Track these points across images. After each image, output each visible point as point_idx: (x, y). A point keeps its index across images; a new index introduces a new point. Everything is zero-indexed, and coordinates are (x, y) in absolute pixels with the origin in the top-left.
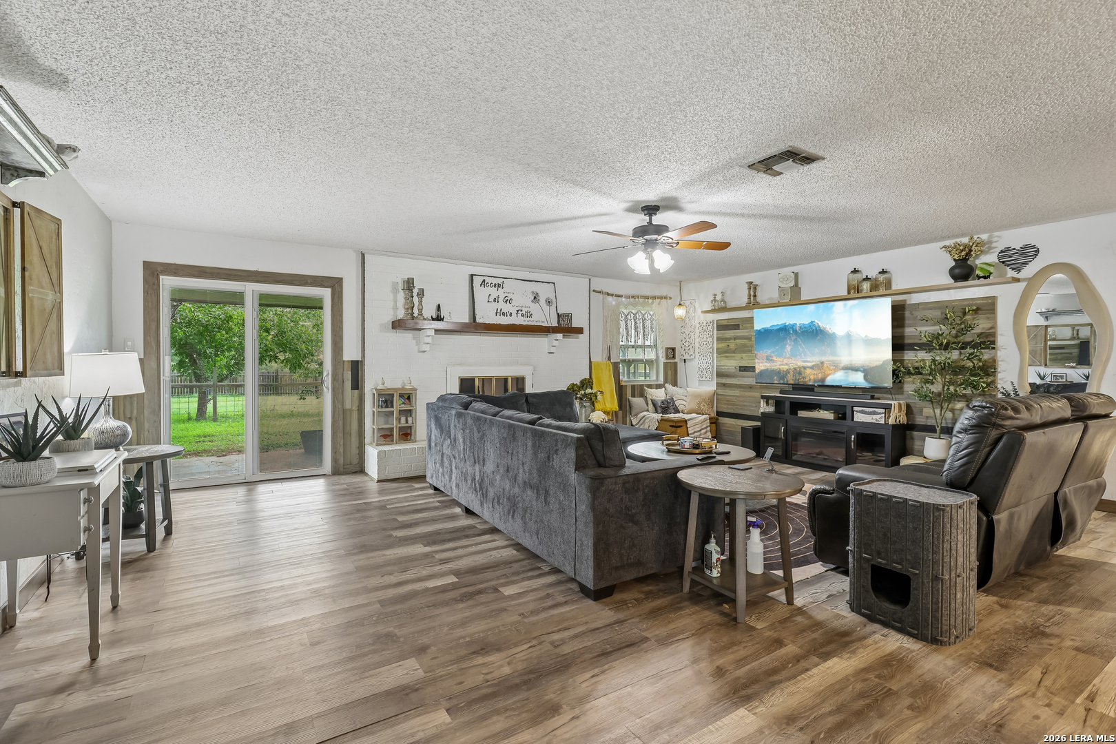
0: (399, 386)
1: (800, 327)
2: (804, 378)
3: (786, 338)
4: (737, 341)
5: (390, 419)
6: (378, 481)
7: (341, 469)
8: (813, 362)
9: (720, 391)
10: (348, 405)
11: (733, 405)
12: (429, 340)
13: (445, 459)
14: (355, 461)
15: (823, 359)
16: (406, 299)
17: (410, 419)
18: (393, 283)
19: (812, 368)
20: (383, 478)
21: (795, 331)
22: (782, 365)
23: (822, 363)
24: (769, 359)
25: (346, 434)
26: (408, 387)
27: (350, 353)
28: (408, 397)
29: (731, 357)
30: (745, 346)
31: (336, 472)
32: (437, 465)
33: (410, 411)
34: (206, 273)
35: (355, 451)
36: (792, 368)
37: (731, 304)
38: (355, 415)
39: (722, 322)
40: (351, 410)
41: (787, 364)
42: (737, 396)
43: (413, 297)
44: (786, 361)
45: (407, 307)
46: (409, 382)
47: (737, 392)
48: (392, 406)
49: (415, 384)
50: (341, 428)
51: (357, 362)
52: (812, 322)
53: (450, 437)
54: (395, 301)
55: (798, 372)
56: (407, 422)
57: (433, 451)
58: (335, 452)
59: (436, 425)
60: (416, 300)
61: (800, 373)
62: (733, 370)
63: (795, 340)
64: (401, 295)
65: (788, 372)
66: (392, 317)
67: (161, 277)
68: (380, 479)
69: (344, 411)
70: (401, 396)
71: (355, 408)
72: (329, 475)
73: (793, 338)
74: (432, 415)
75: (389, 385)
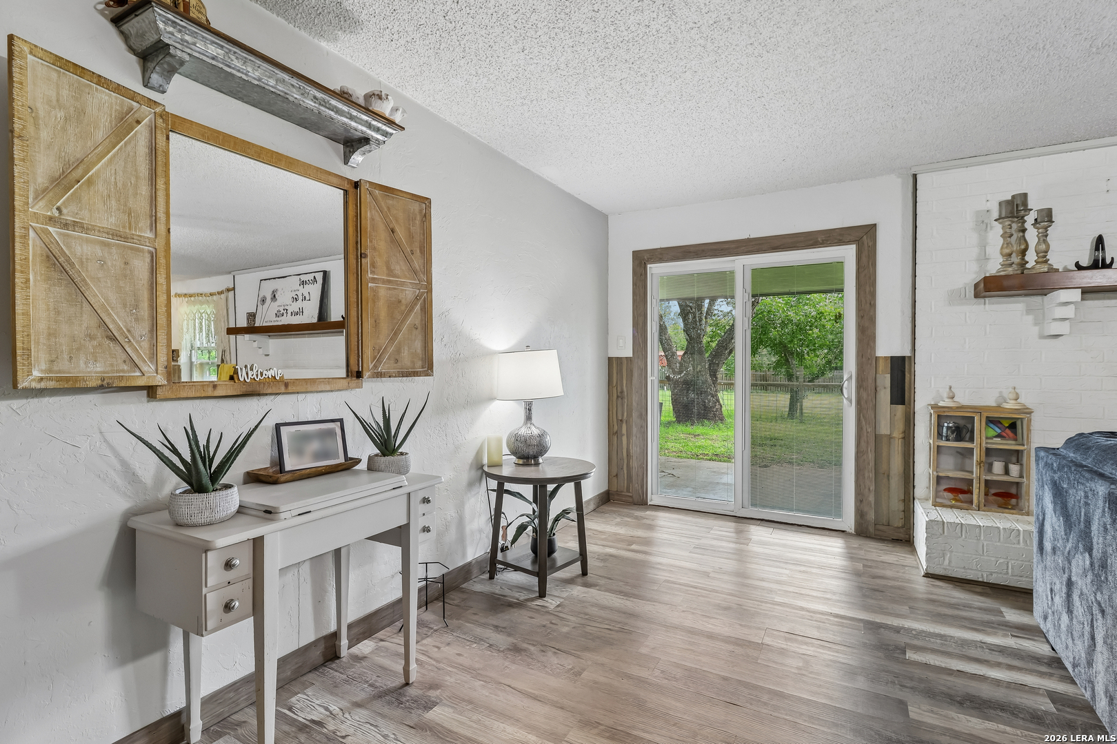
0: (991, 402)
5: (967, 461)
6: (927, 575)
7: (871, 529)
10: (884, 429)
12: (1069, 312)
13: (1076, 597)
14: (898, 522)
16: (1007, 236)
17: (1014, 469)
18: (978, 213)
20: (939, 571)
25: (881, 475)
26: (1011, 405)
27: (889, 344)
28: (1012, 425)
31: (863, 531)
32: (1058, 600)
33: (1017, 452)
34: (690, 252)
35: (896, 505)
38: (897, 446)
40: (890, 437)
43: (1024, 230)
45: (1007, 251)
46: (1013, 396)
48: (972, 440)
49: (1027, 400)
50: (872, 464)
51: (903, 359)
53: (1089, 550)
54: (983, 246)
56: (1007, 472)
57: (1049, 559)
58: (861, 501)
59: (1055, 503)
60: (1032, 235)
64: (996, 233)
66: (974, 276)
67: (649, 266)
68: (931, 571)
69: (877, 438)
70: (991, 421)
71: (897, 434)
72: (850, 534)
74: (1047, 478)
75: (965, 398)
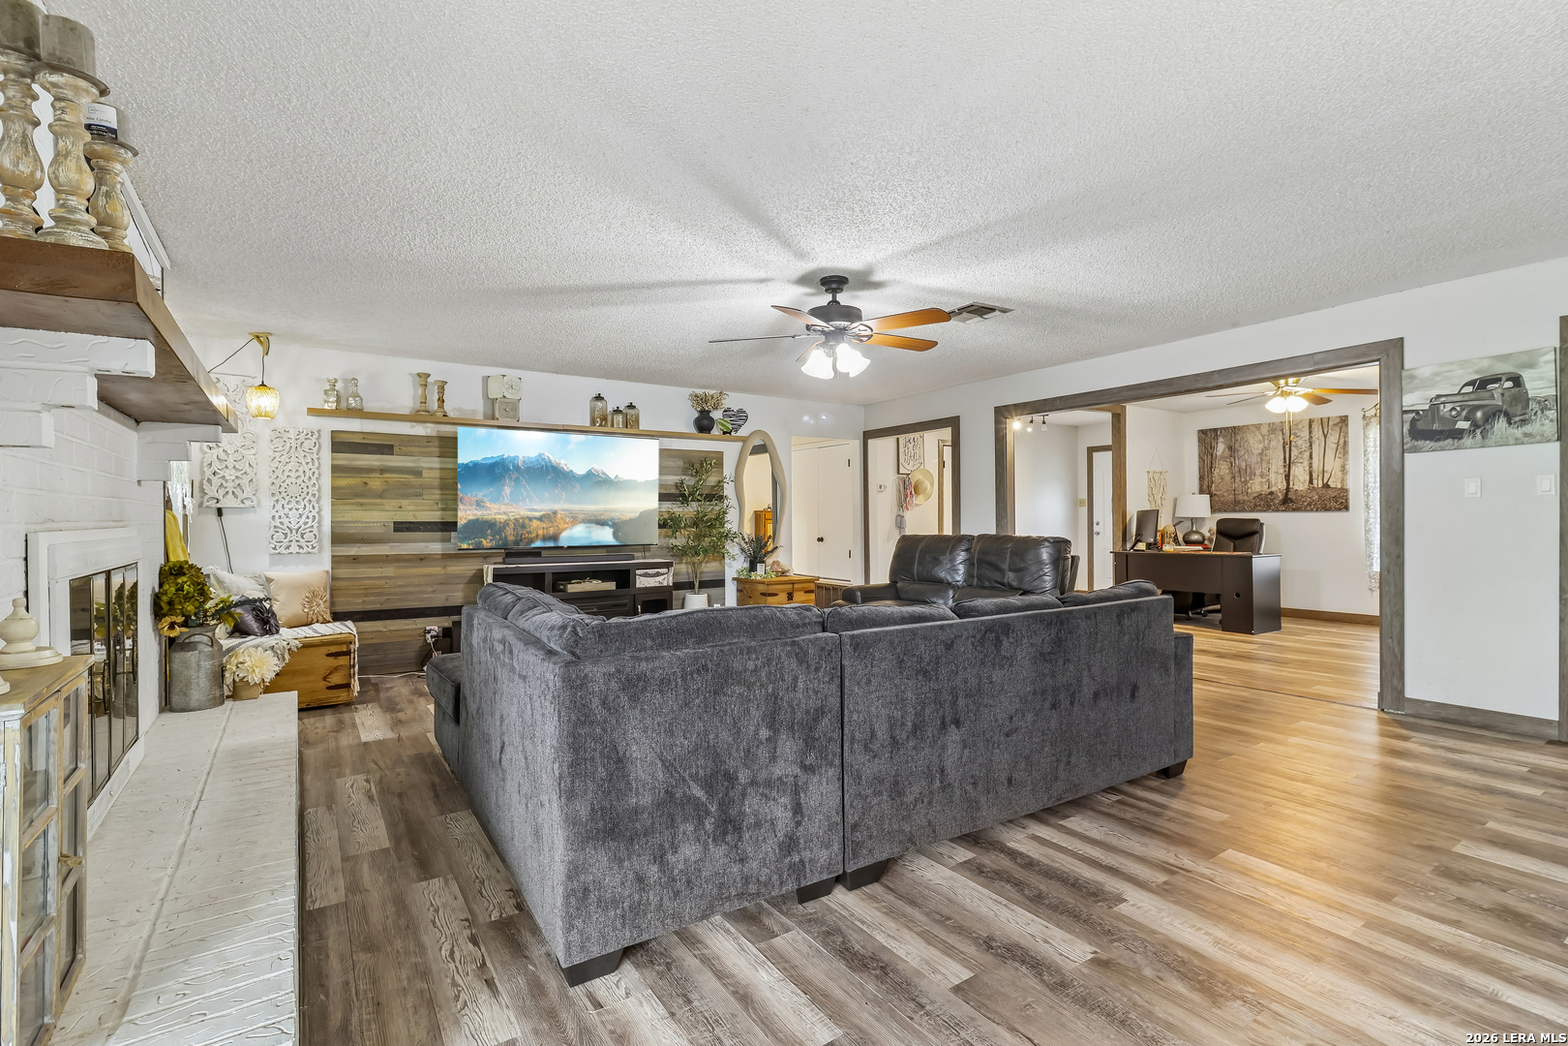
1: (524, 462)
2: (529, 533)
3: (504, 477)
4: (387, 475)
8: (541, 511)
9: (344, 572)
11: (379, 594)
15: (557, 507)
19: (540, 519)
21: (517, 468)
22: (499, 514)
23: (555, 513)
24: (479, 504)
29: (373, 504)
30: (407, 485)
36: (512, 518)
37: (370, 406)
39: (347, 436)
41: (505, 513)
42: (390, 578)
44: (503, 509)
47: (389, 571)
52: (540, 455)
55: (521, 524)
61: (523, 526)
62: (379, 530)
63: (517, 480)
65: (506, 523)
73: (514, 477)
